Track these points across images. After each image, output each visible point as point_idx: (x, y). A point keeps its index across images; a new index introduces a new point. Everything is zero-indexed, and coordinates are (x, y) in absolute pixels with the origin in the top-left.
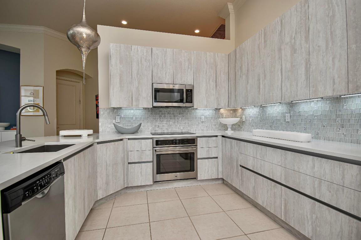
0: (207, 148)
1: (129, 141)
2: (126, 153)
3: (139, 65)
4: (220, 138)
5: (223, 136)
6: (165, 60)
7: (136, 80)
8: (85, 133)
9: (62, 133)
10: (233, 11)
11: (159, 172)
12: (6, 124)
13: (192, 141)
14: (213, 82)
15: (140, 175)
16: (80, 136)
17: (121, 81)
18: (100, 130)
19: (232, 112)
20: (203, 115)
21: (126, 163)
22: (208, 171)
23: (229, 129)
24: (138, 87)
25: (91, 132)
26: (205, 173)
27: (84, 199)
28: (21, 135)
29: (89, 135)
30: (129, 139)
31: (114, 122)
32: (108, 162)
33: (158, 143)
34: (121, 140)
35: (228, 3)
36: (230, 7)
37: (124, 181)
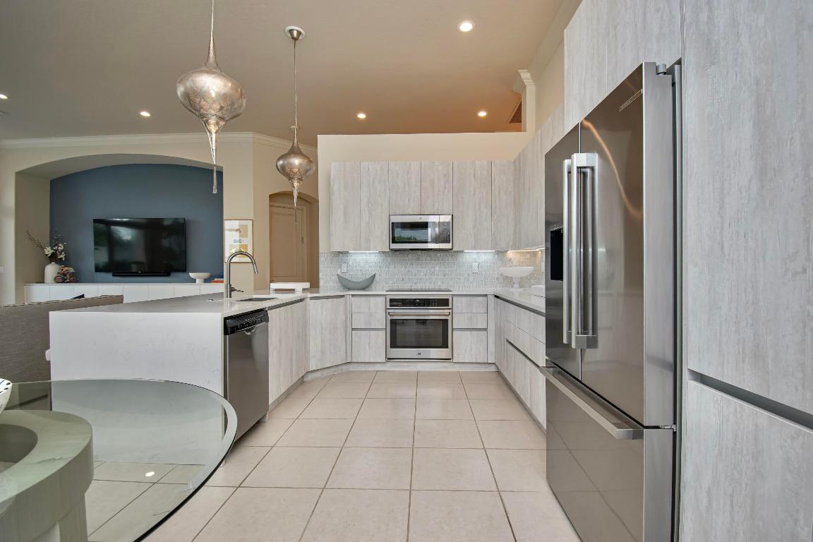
0: (469, 315)
1: (353, 299)
2: (349, 316)
3: (370, 191)
4: (492, 299)
5: (496, 296)
6: (408, 179)
7: (367, 212)
8: (299, 286)
9: (274, 286)
10: (531, 81)
11: (394, 344)
12: (205, 275)
13: (444, 303)
14: (486, 208)
15: (367, 347)
16: (294, 290)
17: (345, 214)
18: (322, 283)
19: (528, 256)
20: (475, 262)
21: (349, 330)
22: (471, 350)
23: (516, 285)
24: (369, 222)
25: (307, 285)
26: (466, 351)
27: (291, 360)
28: (230, 285)
29: (304, 290)
30: (352, 295)
31: (339, 273)
32: (324, 326)
33: (394, 303)
34: (343, 296)
35: (519, 71)
36: (525, 76)
37: (346, 352)
